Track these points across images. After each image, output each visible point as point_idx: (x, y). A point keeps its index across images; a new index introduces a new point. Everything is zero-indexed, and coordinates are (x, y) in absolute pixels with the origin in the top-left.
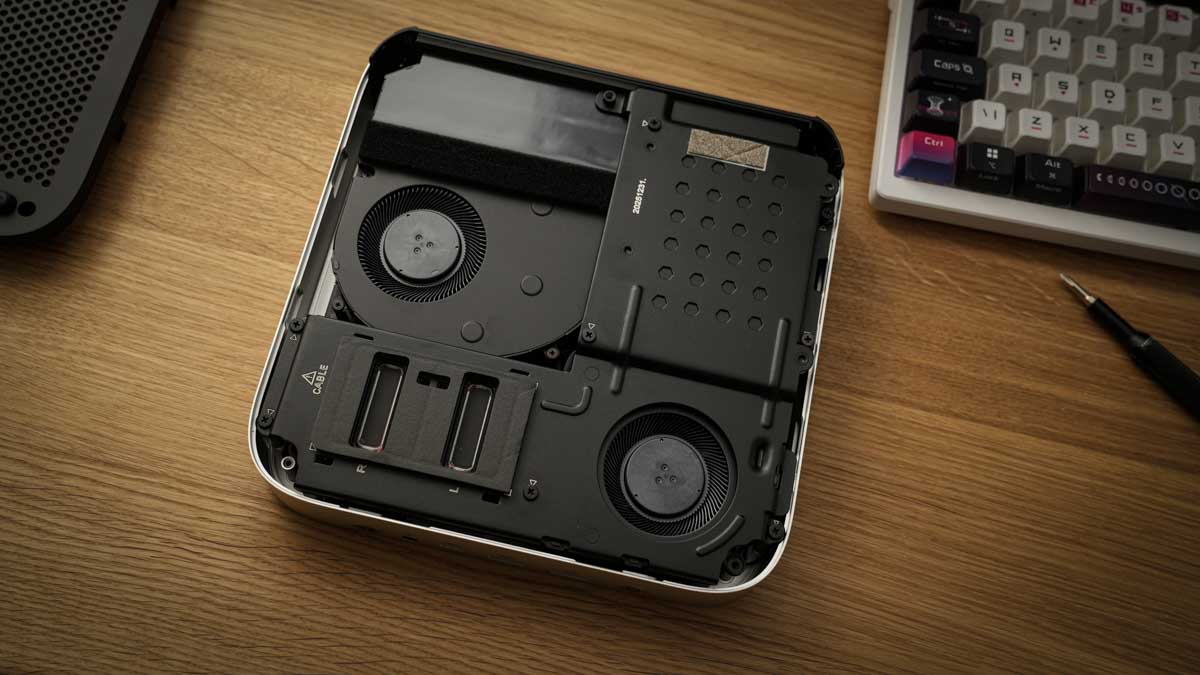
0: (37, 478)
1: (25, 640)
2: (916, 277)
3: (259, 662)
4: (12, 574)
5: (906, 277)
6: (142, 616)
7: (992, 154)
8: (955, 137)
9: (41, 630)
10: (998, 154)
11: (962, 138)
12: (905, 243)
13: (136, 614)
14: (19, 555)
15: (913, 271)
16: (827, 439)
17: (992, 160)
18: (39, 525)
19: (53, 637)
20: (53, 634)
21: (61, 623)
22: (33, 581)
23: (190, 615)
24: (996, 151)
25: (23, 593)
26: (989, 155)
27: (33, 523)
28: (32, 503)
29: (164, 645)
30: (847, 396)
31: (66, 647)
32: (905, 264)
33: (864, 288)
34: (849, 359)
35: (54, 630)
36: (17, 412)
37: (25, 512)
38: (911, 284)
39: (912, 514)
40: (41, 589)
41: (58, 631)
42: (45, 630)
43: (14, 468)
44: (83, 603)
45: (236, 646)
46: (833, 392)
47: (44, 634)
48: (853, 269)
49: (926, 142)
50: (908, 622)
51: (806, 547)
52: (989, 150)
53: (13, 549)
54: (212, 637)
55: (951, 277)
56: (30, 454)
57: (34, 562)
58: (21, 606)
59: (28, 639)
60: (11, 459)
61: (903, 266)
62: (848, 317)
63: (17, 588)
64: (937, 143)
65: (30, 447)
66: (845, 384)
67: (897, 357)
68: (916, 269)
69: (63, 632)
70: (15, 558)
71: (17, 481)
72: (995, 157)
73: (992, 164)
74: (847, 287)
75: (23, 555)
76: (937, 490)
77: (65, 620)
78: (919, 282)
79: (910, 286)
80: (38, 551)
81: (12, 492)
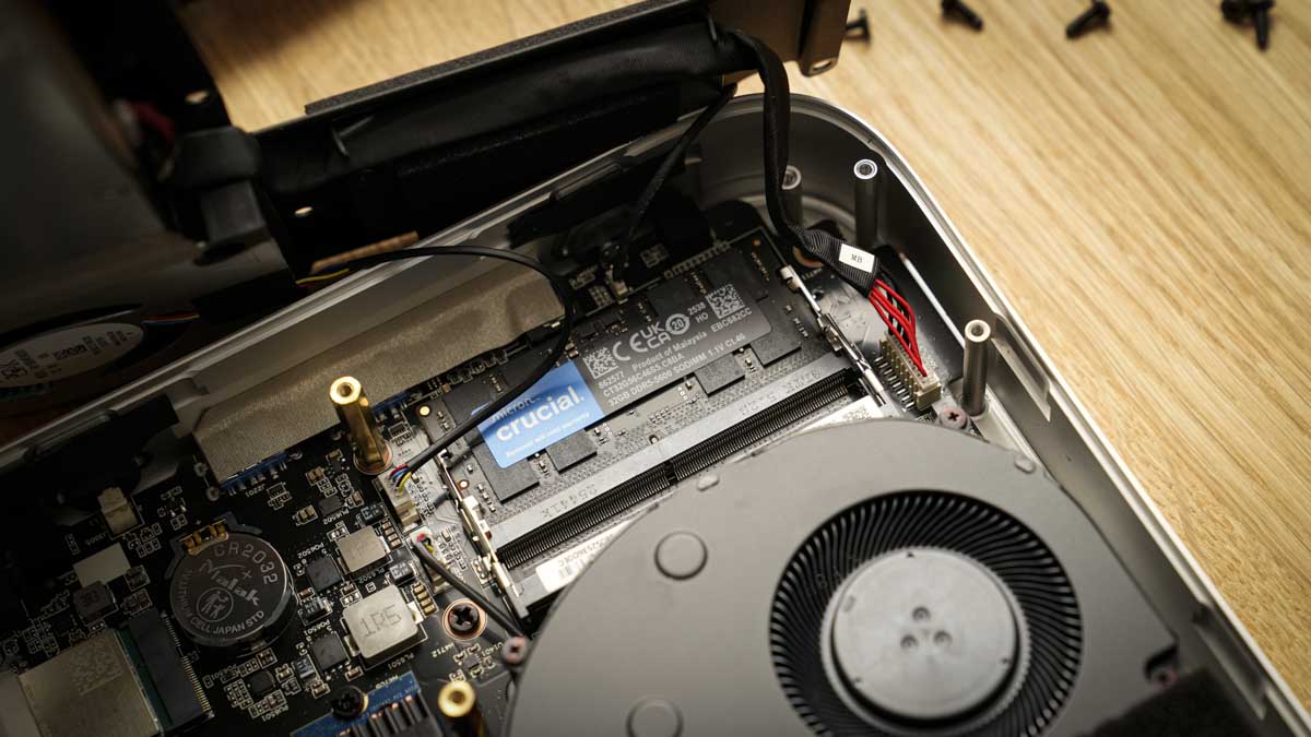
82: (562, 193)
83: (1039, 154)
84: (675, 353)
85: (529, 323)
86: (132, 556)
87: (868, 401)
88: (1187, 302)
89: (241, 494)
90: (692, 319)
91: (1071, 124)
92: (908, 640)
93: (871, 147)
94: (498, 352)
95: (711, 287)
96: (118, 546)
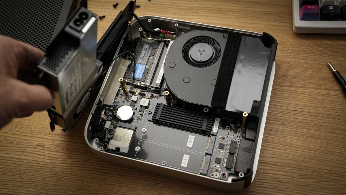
0: (47, 142)
1: (48, 189)
2: (313, 51)
3: (118, 188)
4: (43, 170)
5: (310, 52)
6: (82, 178)
7: (331, 8)
8: (318, 5)
9: (52, 185)
10: (333, 8)
11: (320, 6)
12: (308, 42)
13: (80, 178)
14: (44, 164)
15: (312, 50)
16: (291, 102)
17: (331, 9)
18: (49, 155)
19: (56, 187)
20: (56, 186)
21: (58, 183)
22: (49, 171)
23: (96, 176)
24: (332, 7)
25: (46, 175)
26: (330, 8)
27: (47, 155)
28: (47, 149)
29: (89, 186)
30: (296, 89)
31: (60, 190)
32: (309, 48)
33: (297, 57)
34: (295, 78)
35: (56, 185)
36: (40, 124)
37: (45, 152)
38: (312, 53)
39: (324, 121)
40: (51, 174)
41: (57, 185)
42: (53, 185)
43: (41, 140)
44: (64, 176)
45: (111, 184)
46: (291, 88)
47: (53, 186)
48: (291, 52)
49: (308, 8)
50: (329, 155)
51: (290, 135)
52: (330, 7)
53: (42, 163)
54: (103, 182)
55: (325, 50)
56: (45, 136)
57: (49, 166)
58: (46, 179)
59: (48, 188)
60: (40, 137)
61: (308, 48)
62: (292, 66)
63: (45, 174)
64: (312, 7)
65: (45, 133)
66: (295, 85)
67: (311, 75)
68: (312, 49)
69: (59, 185)
70: (43, 165)
71: (42, 144)
72: (332, 8)
73: (331, 11)
74: (291, 57)
75: (45, 164)
76: (332, 113)
77: (59, 182)
78: (315, 52)
79: (311, 54)
80: (49, 162)
81: (41, 147)
82: (121, 46)
83: (159, 13)
84: (146, 55)
85: (127, 65)
86: (110, 121)
87: (171, 42)
88: (187, 14)
89: (115, 106)
90: (144, 50)
91: (159, 8)
92: (201, 54)
93: (148, 18)
94: (127, 71)
95: (143, 46)
96: (107, 121)
